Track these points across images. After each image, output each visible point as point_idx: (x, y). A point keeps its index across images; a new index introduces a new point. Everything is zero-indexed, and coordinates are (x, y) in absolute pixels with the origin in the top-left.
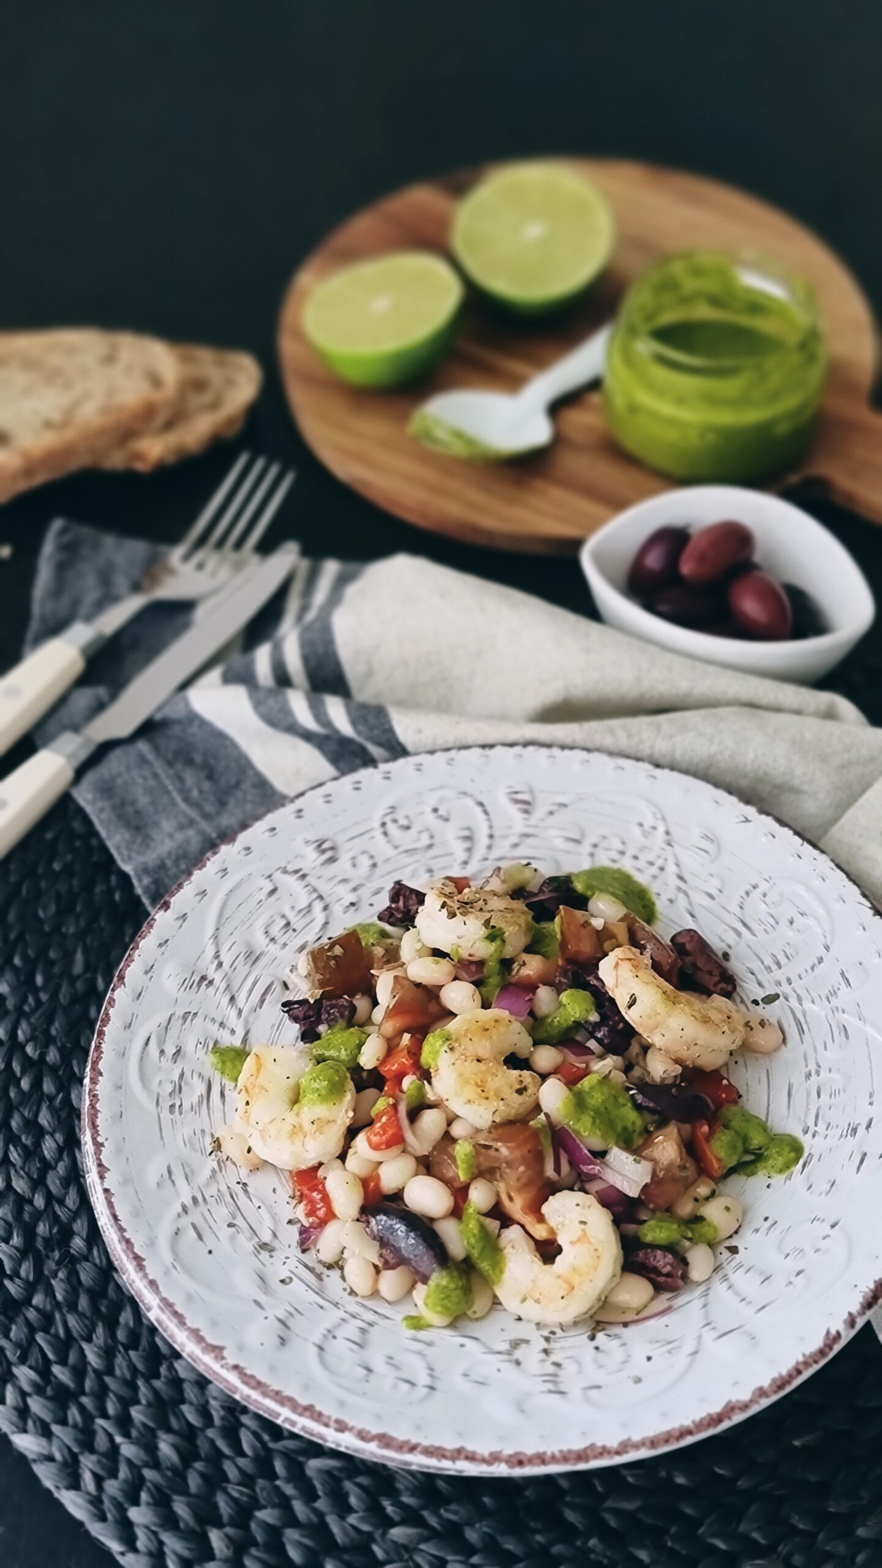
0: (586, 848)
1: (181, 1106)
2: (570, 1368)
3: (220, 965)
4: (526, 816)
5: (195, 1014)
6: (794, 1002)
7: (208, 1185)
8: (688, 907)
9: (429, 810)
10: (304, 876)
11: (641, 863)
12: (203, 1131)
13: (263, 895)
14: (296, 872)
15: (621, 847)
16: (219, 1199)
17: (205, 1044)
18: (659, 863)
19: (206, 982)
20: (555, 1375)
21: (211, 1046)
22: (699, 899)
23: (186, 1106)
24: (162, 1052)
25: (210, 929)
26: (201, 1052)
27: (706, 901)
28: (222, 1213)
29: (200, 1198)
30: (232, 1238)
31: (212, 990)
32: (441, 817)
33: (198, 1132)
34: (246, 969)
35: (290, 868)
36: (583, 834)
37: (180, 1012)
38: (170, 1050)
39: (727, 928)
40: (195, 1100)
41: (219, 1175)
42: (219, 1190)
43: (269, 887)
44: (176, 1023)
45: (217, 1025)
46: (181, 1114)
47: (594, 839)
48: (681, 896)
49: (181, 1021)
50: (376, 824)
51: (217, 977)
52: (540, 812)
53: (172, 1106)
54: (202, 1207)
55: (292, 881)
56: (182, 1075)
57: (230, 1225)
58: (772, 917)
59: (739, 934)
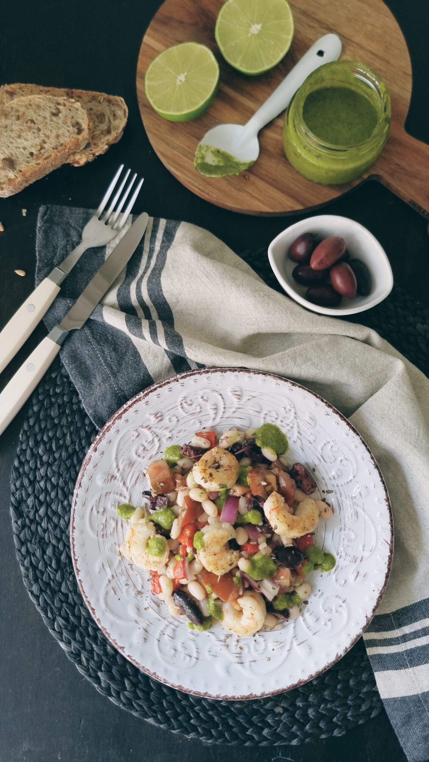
0: (262, 415)
1: (106, 534)
2: (246, 650)
3: (119, 470)
4: (239, 400)
5: (110, 492)
6: (338, 495)
7: (118, 568)
8: (301, 446)
9: (200, 397)
10: (150, 428)
11: (284, 424)
12: (115, 544)
13: (134, 438)
14: (147, 427)
15: (276, 416)
16: (122, 574)
17: (115, 505)
18: (291, 425)
19: (114, 478)
20: (240, 653)
21: (117, 505)
22: (305, 442)
23: (108, 533)
24: (98, 512)
25: (114, 456)
26: (113, 509)
27: (309, 445)
28: (123, 579)
29: (115, 575)
30: (127, 591)
31: (116, 481)
32: (204, 400)
33: (113, 544)
34: (129, 470)
35: (144, 426)
36: (261, 409)
37: (104, 493)
38: (101, 510)
39: (315, 457)
40: (112, 530)
41: (122, 562)
42: (122, 570)
43: (136, 434)
44: (103, 498)
45: (119, 495)
46: (106, 537)
47: (265, 411)
48: (299, 441)
49: (105, 497)
50: (179, 404)
51: (118, 475)
52: (245, 399)
53: (103, 535)
54: (116, 579)
55: (146, 431)
56: (106, 520)
57: (127, 585)
58: (334, 457)
59: (320, 460)
